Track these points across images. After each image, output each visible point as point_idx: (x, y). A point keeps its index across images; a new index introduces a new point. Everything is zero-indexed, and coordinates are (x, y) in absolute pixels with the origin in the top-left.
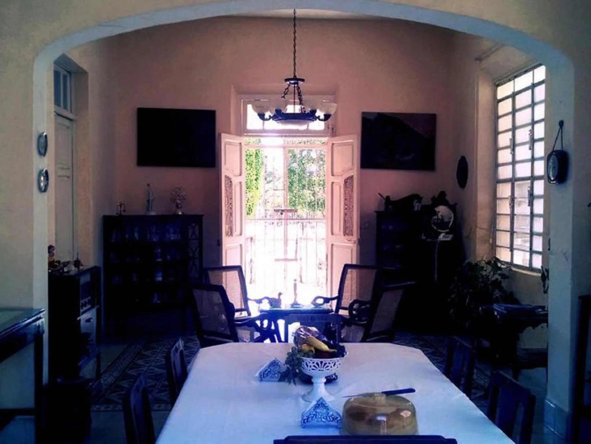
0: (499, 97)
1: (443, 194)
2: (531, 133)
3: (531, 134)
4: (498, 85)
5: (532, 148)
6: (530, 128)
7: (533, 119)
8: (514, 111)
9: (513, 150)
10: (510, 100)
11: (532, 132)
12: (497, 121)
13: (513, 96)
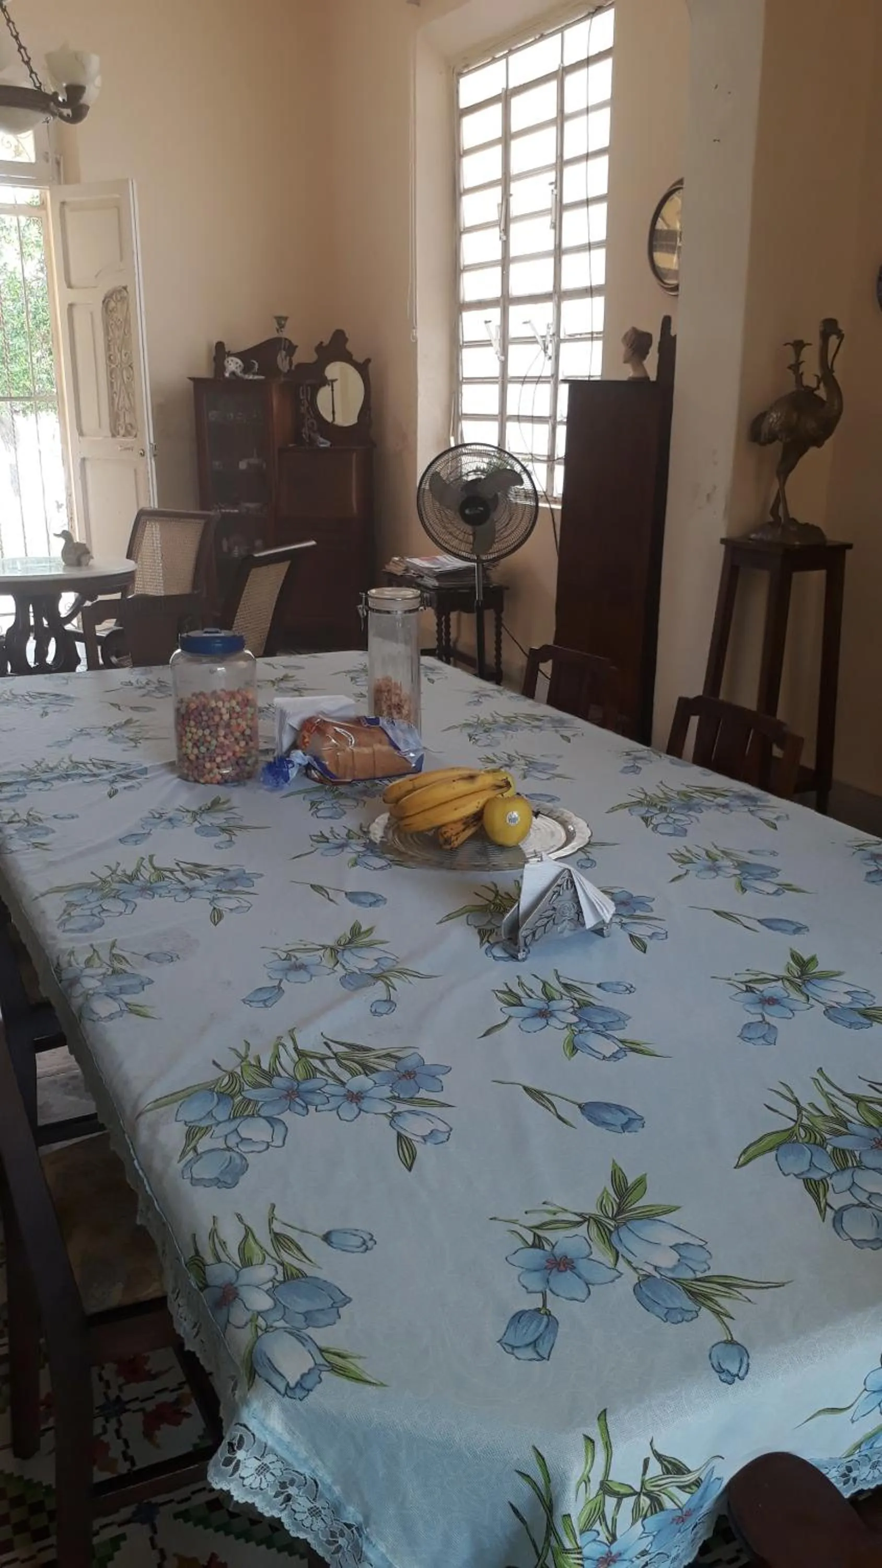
0: (464, 103)
1: (339, 337)
2: (556, 188)
3: (555, 192)
4: (461, 75)
5: (557, 226)
6: (552, 176)
7: (560, 155)
8: (507, 138)
9: (506, 231)
10: (498, 108)
11: (558, 184)
12: (459, 163)
13: (505, 97)
